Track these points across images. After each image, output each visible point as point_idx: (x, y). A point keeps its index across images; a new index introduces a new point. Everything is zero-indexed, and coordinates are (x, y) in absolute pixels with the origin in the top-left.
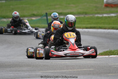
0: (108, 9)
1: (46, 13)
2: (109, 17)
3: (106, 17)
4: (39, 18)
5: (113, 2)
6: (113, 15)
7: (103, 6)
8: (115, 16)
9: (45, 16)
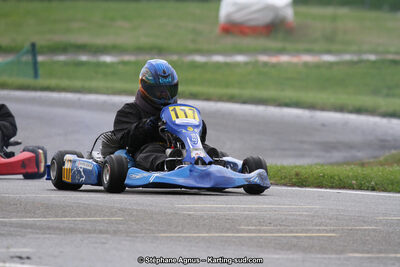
0: (229, 41)
1: (33, 45)
2: (227, 64)
3: (218, 66)
4: (10, 58)
5: (250, 20)
6: (240, 58)
7: (217, 30)
8: (246, 64)
9: (27, 52)
